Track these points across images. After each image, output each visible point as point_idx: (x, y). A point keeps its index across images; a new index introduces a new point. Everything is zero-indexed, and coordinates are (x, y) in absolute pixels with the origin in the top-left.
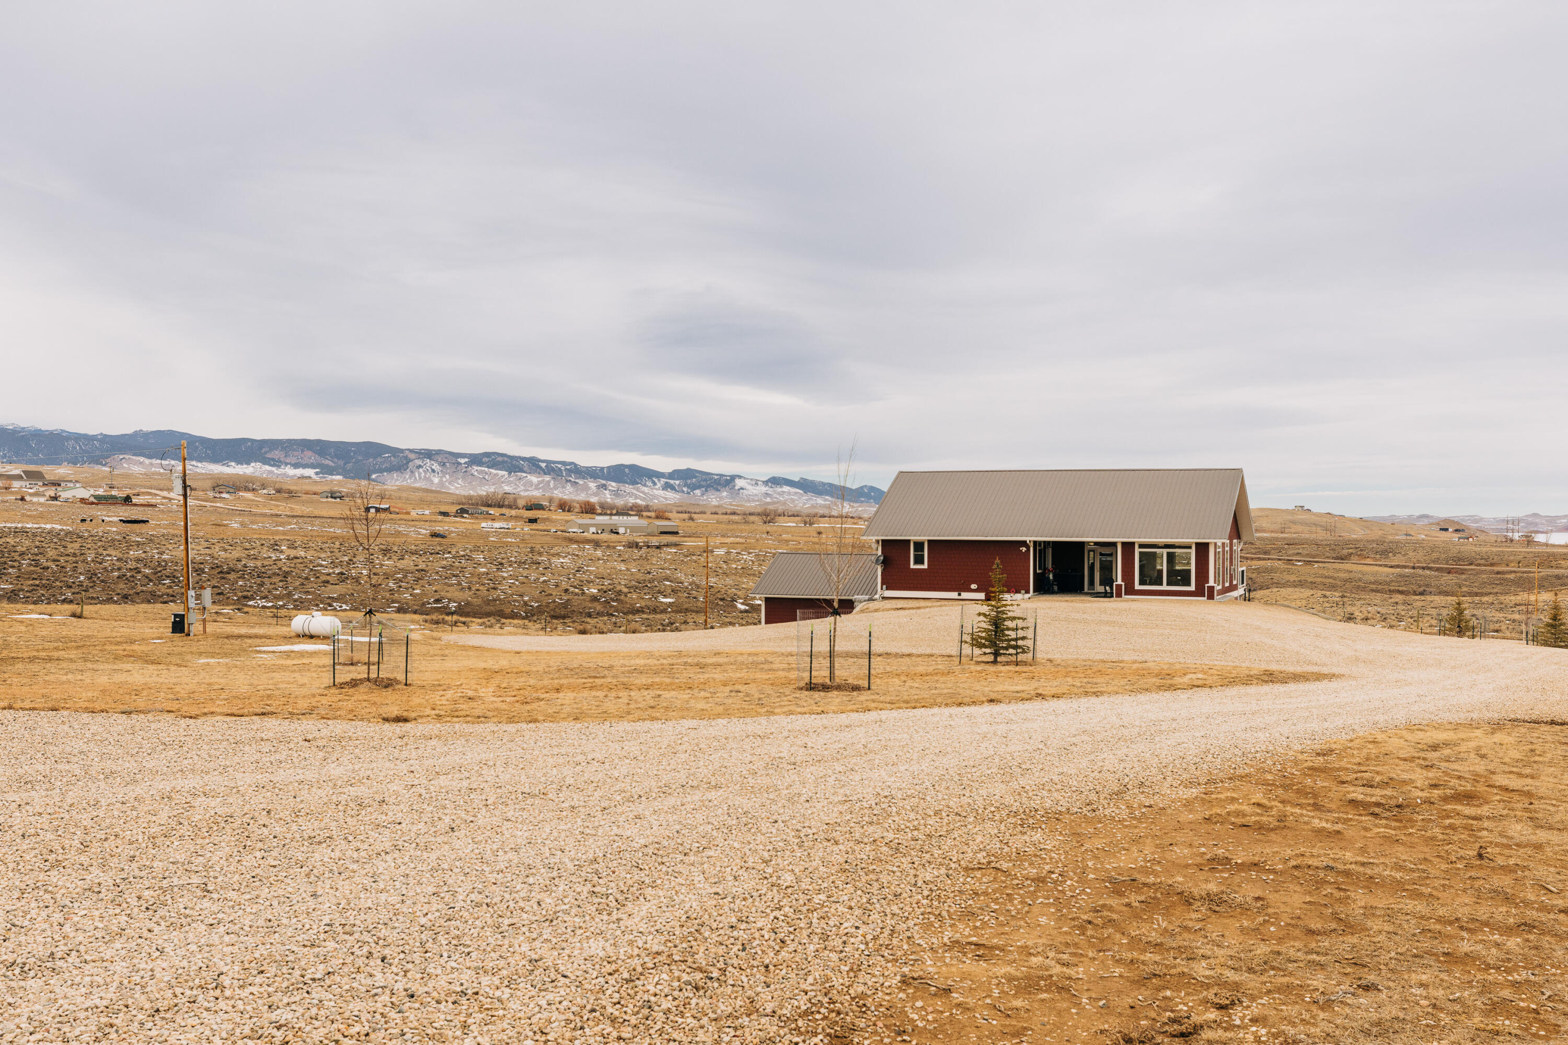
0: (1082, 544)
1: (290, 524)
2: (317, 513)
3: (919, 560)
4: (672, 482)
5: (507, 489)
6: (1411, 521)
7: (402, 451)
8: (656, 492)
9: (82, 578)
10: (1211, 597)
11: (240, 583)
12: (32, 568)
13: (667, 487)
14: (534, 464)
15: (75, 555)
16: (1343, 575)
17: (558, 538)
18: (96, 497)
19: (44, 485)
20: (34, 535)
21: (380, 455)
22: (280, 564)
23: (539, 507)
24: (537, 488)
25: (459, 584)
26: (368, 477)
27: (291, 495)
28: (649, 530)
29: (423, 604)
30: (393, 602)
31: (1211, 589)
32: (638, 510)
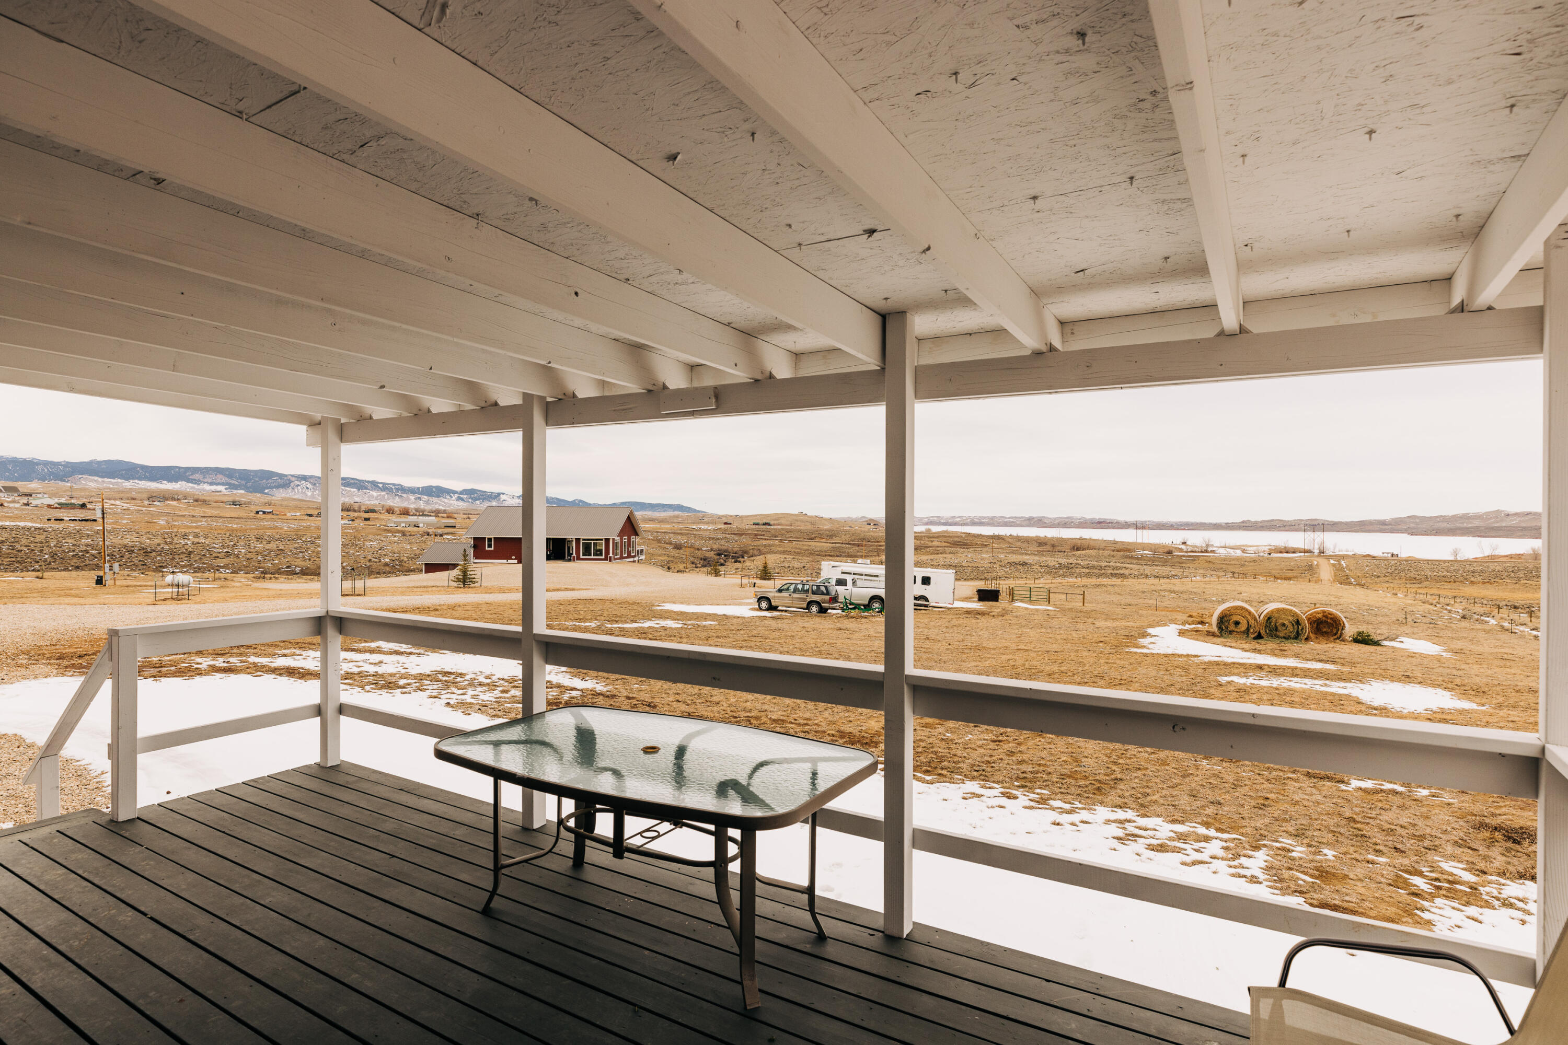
0: (565, 539)
1: (202, 521)
2: (221, 515)
3: (490, 546)
4: (462, 496)
5: (357, 499)
6: (855, 520)
7: (286, 476)
8: (452, 502)
9: (47, 556)
10: (610, 561)
11: (158, 558)
12: (10, 551)
13: (459, 499)
14: (374, 485)
15: (41, 542)
16: (806, 548)
17: (380, 530)
18: (59, 504)
19: (19, 495)
20: (11, 530)
21: (271, 478)
22: (186, 547)
23: (373, 511)
24: (377, 499)
25: (304, 557)
26: (262, 492)
27: (205, 503)
28: (438, 525)
29: (279, 569)
30: (259, 568)
31: (610, 557)
32: (437, 513)
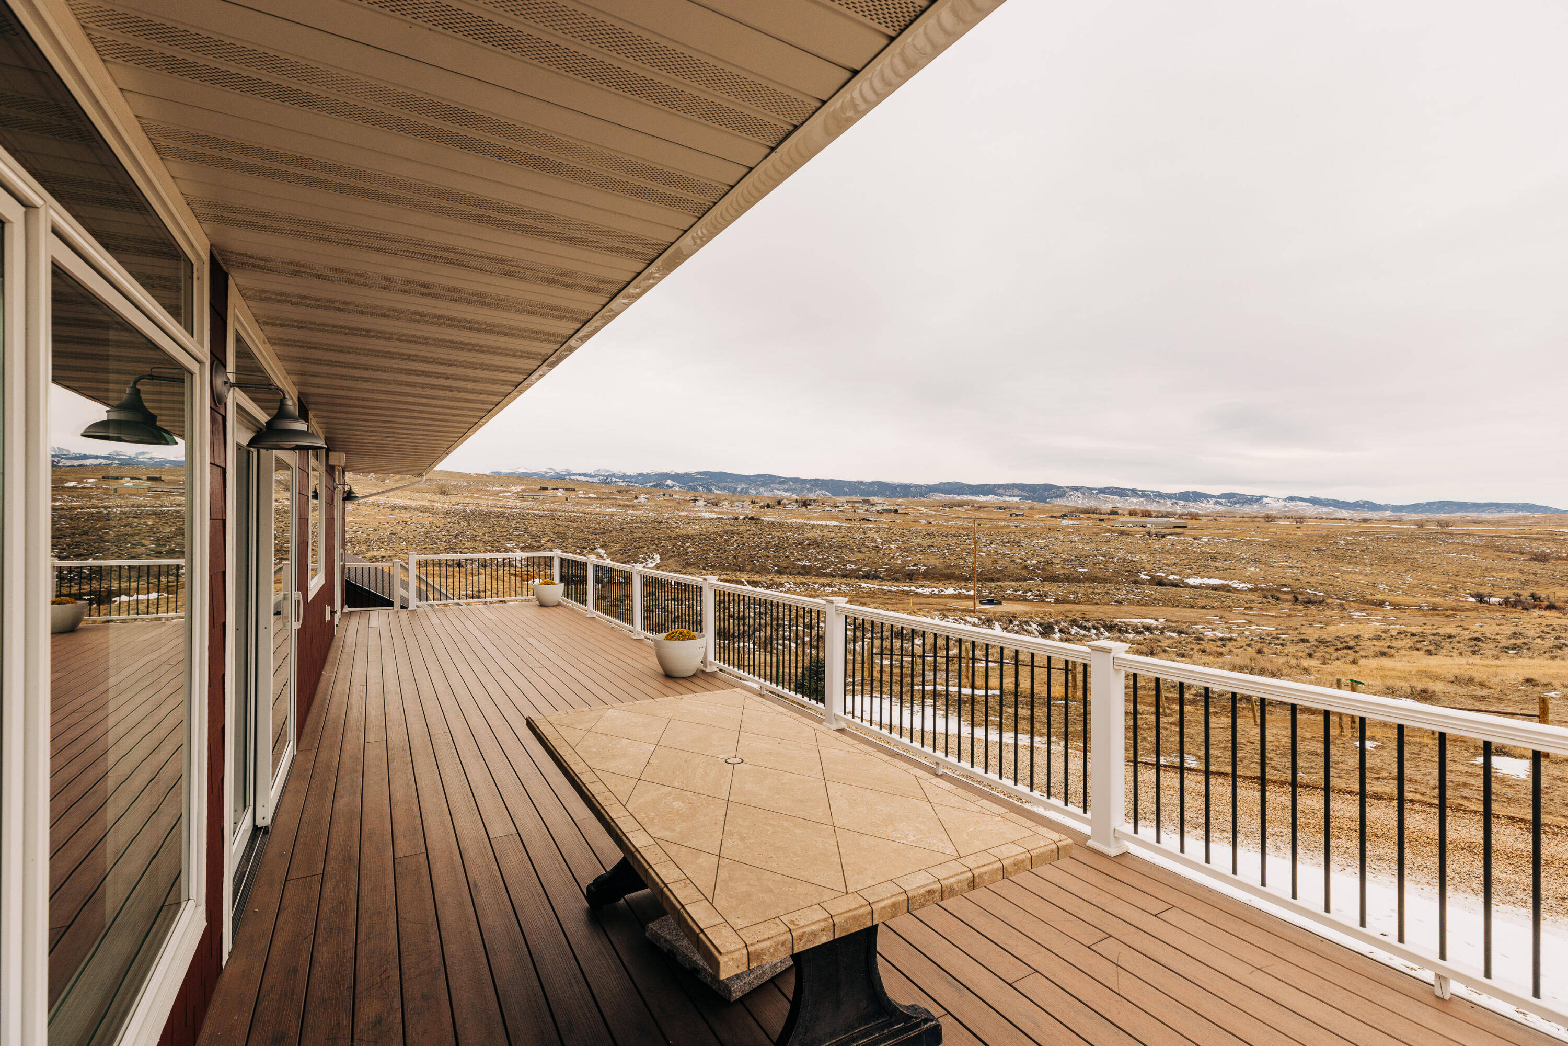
4: (1220, 500)
5: (1119, 505)
7: (1062, 488)
8: (1209, 506)
13: (1216, 503)
14: (1134, 492)
23: (1115, 513)
26: (1035, 500)
28: (1172, 526)
